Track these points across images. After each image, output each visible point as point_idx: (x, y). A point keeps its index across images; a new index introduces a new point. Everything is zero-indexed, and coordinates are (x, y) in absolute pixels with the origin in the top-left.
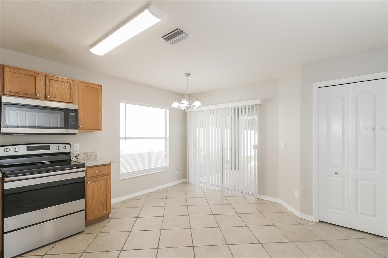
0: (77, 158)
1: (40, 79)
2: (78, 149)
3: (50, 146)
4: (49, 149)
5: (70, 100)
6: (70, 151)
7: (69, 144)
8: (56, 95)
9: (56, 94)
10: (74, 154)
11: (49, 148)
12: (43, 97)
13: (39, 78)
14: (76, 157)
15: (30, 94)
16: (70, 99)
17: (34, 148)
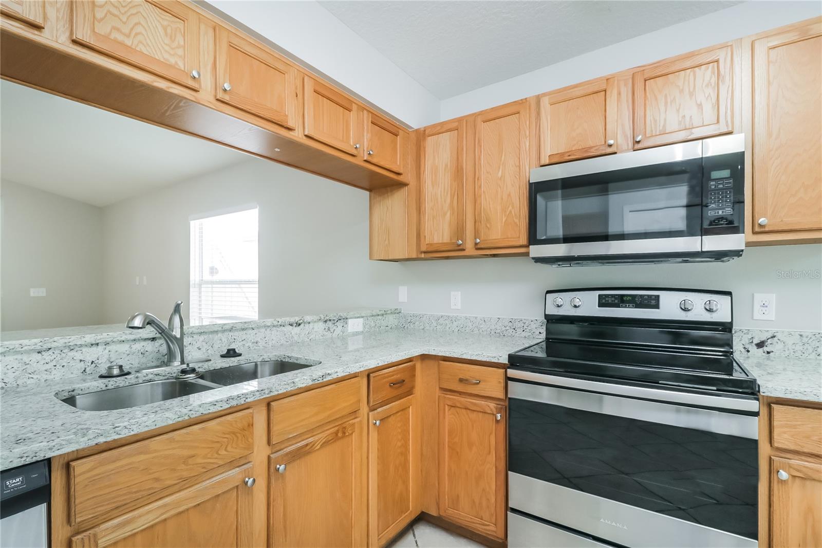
0: (765, 349)
1: (619, 94)
2: (771, 315)
3: (658, 296)
4: (657, 306)
5: (716, 126)
6: (730, 321)
7: (729, 293)
8: (664, 126)
9: (665, 120)
10: (750, 333)
11: (654, 303)
12: (628, 145)
13: (615, 92)
14: (760, 345)
15: (594, 147)
16: (718, 122)
17: (616, 301)
